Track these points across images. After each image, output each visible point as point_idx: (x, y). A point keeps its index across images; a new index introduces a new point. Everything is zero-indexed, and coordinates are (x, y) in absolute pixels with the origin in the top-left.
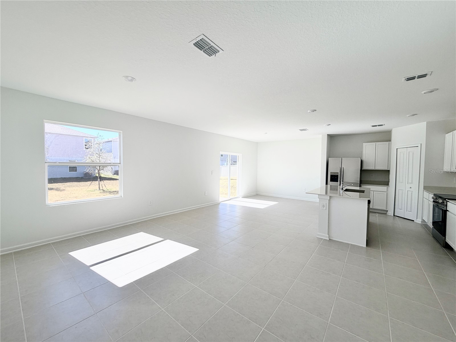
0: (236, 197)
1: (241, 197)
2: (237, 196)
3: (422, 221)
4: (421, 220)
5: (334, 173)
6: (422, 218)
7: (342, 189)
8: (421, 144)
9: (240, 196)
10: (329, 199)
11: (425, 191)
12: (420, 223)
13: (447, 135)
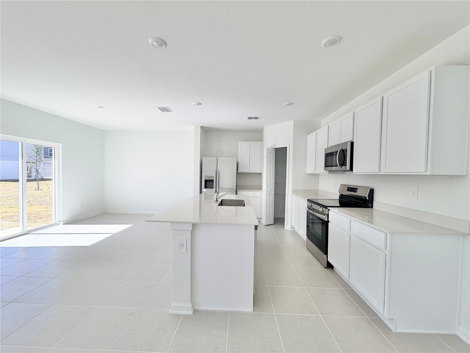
0: (51, 223)
1: (62, 223)
2: (54, 222)
3: (292, 227)
4: (290, 227)
5: (209, 177)
6: (291, 224)
7: (217, 200)
8: (289, 144)
9: (60, 221)
10: (191, 229)
11: (294, 195)
12: (290, 230)
13: (308, 136)
